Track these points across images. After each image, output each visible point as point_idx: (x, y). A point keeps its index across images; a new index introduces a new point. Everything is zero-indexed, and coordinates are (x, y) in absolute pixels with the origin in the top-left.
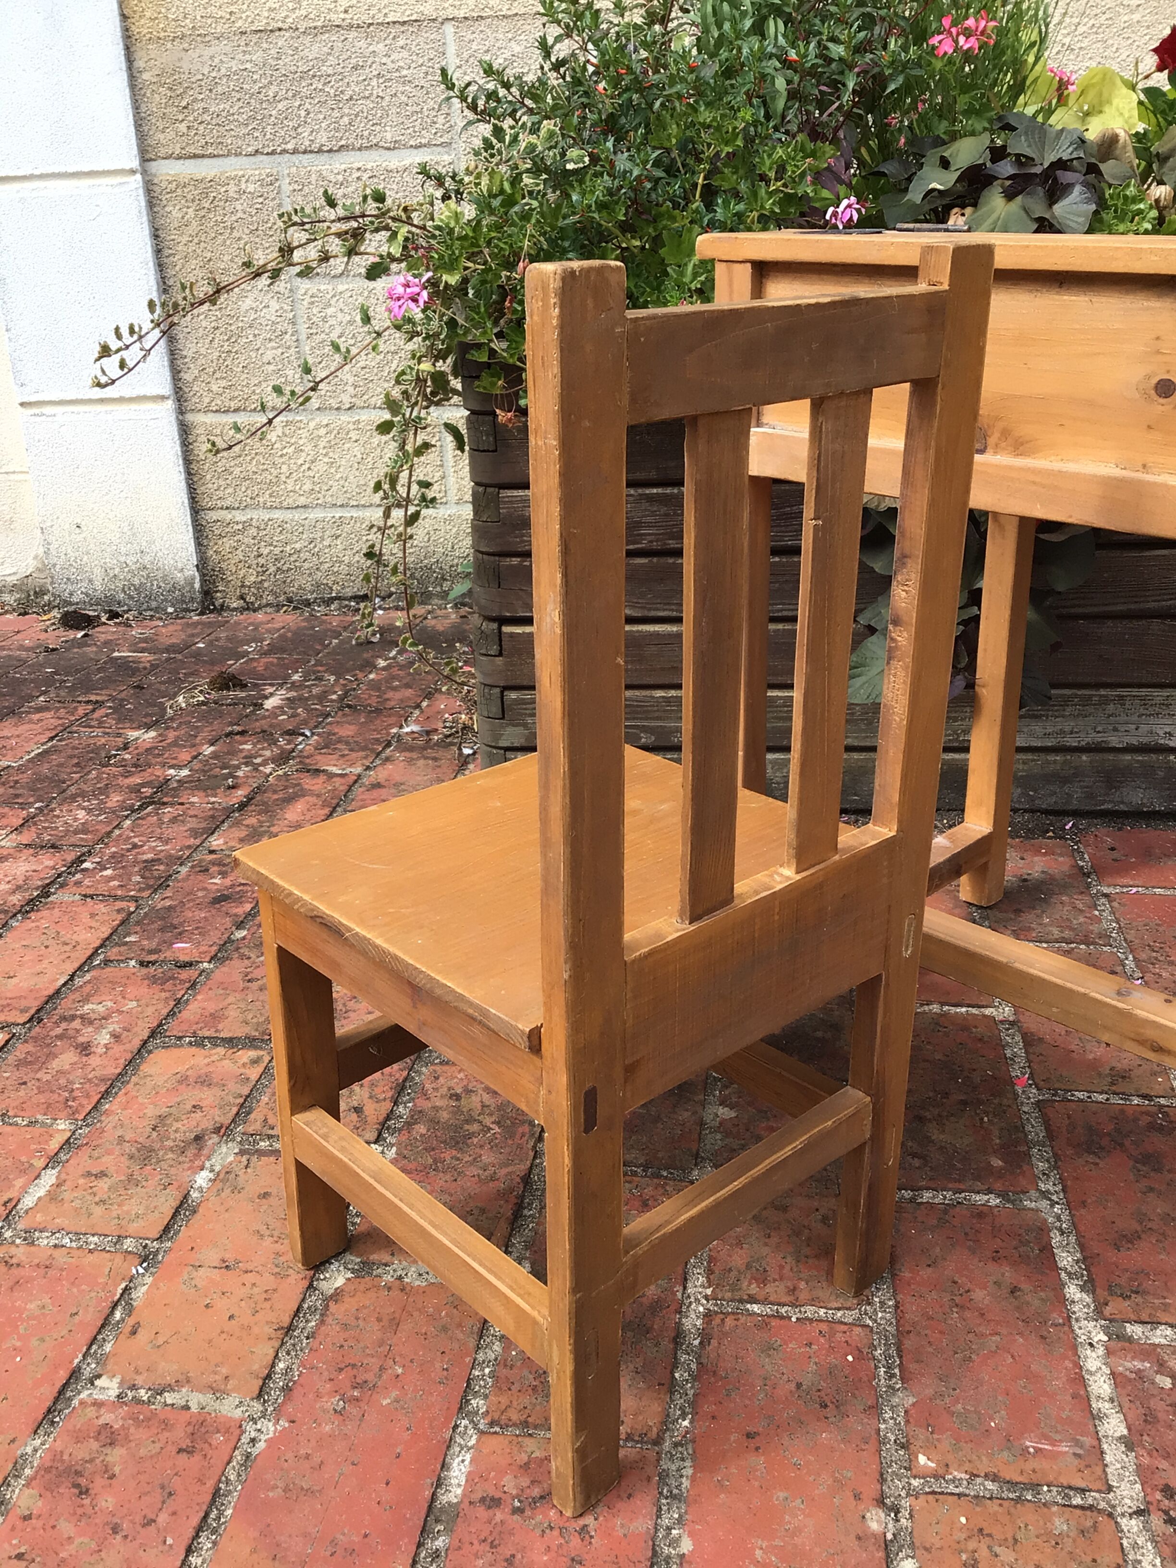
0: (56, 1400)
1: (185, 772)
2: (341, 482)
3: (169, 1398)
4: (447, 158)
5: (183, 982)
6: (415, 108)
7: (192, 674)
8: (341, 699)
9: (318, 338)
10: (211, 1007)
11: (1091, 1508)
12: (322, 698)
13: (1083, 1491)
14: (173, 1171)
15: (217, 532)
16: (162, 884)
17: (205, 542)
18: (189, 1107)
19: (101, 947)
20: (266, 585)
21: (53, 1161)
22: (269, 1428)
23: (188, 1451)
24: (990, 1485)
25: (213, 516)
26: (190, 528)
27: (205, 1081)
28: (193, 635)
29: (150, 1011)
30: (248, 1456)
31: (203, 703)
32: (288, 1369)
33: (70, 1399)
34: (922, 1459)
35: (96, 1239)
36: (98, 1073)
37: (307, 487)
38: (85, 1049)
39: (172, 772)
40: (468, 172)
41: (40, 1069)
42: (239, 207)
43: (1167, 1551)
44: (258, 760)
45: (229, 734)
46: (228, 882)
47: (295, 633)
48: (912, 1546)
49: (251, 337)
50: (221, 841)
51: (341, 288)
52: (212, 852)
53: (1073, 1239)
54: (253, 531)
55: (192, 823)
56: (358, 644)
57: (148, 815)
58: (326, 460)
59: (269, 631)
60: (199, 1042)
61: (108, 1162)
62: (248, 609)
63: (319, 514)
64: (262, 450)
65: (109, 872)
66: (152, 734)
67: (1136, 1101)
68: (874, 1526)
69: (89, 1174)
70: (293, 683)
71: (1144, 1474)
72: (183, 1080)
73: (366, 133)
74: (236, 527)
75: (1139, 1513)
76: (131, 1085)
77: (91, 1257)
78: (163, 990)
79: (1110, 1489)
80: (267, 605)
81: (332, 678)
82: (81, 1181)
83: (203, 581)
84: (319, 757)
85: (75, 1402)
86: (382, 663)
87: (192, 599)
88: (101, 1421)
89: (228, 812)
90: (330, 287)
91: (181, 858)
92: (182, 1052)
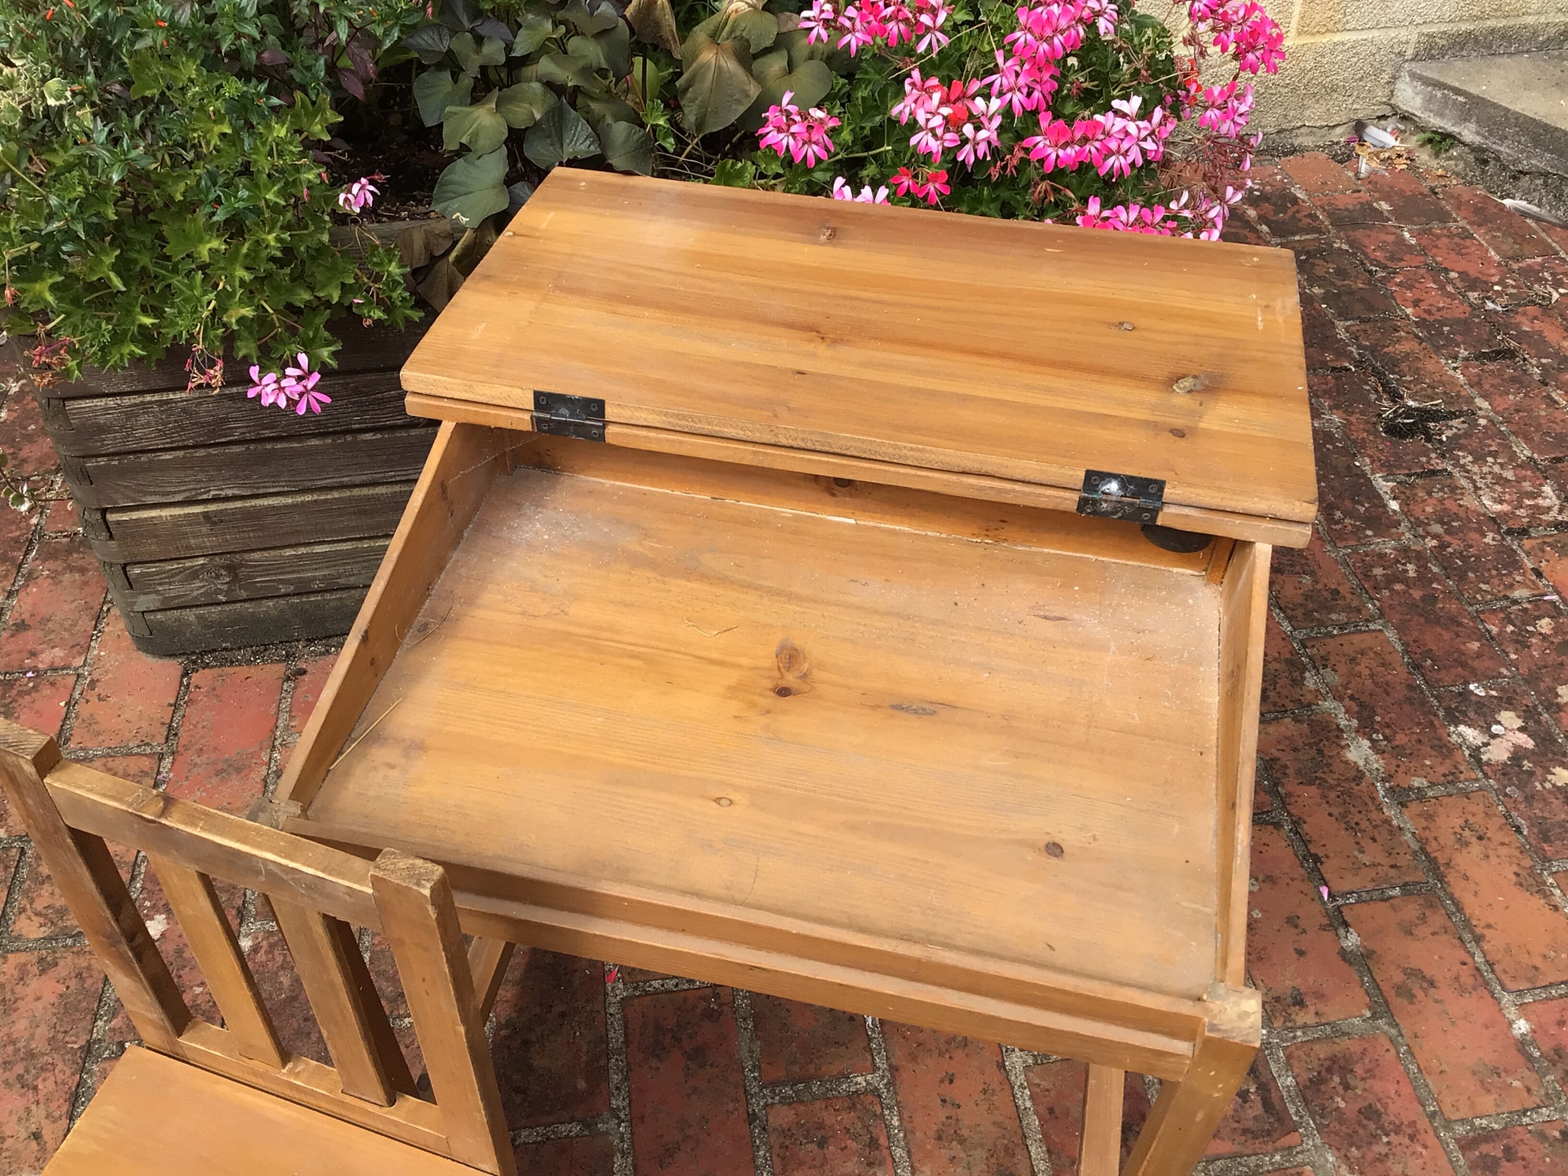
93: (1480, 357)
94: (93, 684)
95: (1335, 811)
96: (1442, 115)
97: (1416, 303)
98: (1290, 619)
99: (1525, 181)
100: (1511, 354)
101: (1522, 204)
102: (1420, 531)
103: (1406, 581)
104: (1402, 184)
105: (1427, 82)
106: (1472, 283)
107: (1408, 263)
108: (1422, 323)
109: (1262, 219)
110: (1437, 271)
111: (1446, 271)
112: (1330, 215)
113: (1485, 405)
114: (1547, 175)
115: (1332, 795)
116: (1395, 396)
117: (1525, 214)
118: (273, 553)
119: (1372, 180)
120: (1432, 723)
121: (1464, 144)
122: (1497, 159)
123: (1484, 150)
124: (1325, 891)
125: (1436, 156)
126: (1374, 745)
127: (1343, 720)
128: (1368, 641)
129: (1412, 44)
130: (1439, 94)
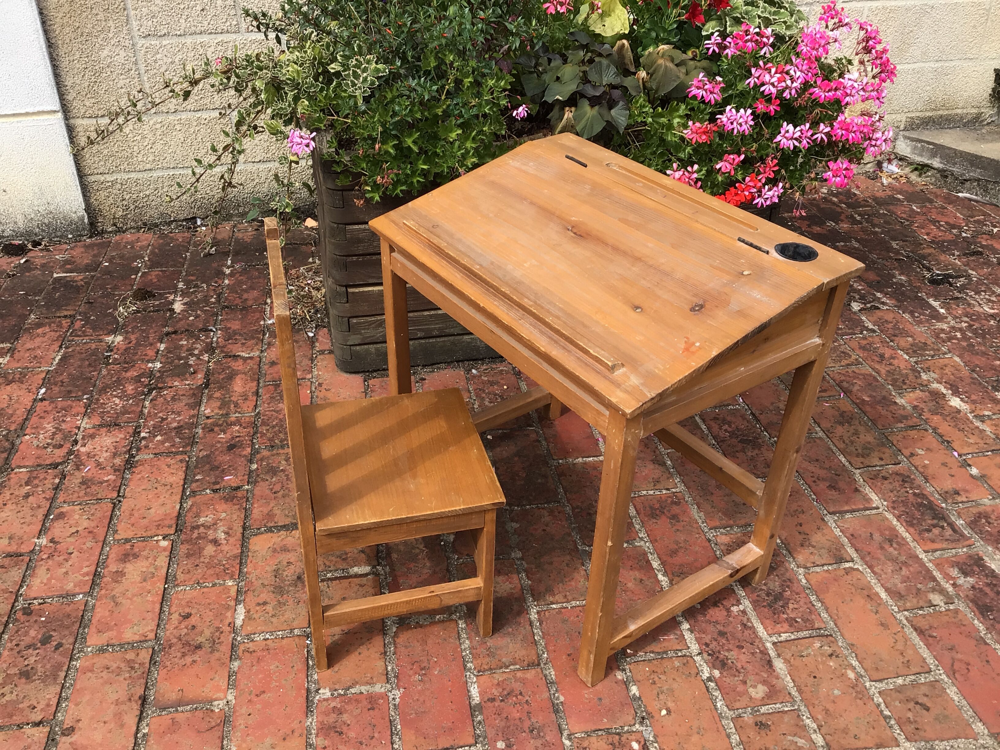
0: (307, 702)
1: (158, 365)
2: (172, 155)
3: (353, 691)
5: (242, 498)
7: (115, 288)
8: (218, 301)
9: (152, 72)
10: (266, 511)
11: (685, 656)
12: (206, 301)
13: (681, 650)
14: (297, 595)
15: (95, 188)
16: (192, 441)
17: (88, 194)
18: (285, 563)
19: (185, 483)
20: (129, 216)
21: (237, 601)
22: (398, 693)
23: (373, 709)
24: (652, 655)
25: (92, 178)
26: (79, 188)
27: (285, 549)
28: (95, 256)
29: (235, 517)
30: (395, 705)
31: (137, 312)
32: (393, 669)
33: (312, 701)
34: (629, 652)
35: (281, 633)
36: (231, 554)
37: (151, 158)
38: (215, 542)
39: (150, 365)
40: (278, 19)
41: (200, 557)
43: (710, 665)
44: (196, 352)
45: (167, 334)
46: (228, 436)
47: (159, 249)
48: (634, 681)
49: (109, 73)
50: (209, 410)
51: (164, 43)
52: (208, 418)
53: (656, 556)
54: (119, 186)
55: (185, 400)
56: (203, 256)
57: (156, 396)
58: (162, 142)
59: (142, 248)
60: (270, 530)
61: (264, 597)
62: (119, 231)
63: (160, 173)
64: (121, 138)
65: (159, 438)
66: (119, 338)
67: (664, 492)
68: (619, 677)
69: (259, 604)
70: (182, 290)
71: (698, 640)
72: (275, 550)
74: (107, 184)
75: (699, 654)
76: (250, 558)
77: (285, 641)
78: (234, 504)
79: (689, 648)
80: (131, 228)
81: (205, 286)
82: (258, 608)
83: (89, 217)
84: (229, 346)
85: (316, 701)
86: (227, 271)
87: (84, 229)
88: (331, 706)
89: (201, 390)
90: (158, 43)
91: (193, 424)
92: (265, 536)
93: (966, 254)
94: (320, 385)
95: (952, 424)
96: (922, 156)
97: (928, 234)
98: (907, 354)
99: (968, 184)
100: (981, 253)
101: (968, 195)
102: (958, 320)
103: (957, 339)
104: (905, 188)
105: (912, 140)
106: (953, 227)
107: (920, 219)
108: (932, 242)
109: (841, 202)
110: (934, 222)
111: (939, 222)
112: (874, 200)
113: (974, 273)
114: (978, 180)
115: (948, 418)
116: (929, 269)
117: (970, 200)
118: (419, 313)
119: (890, 186)
120: (987, 392)
121: (934, 169)
122: (952, 175)
123: (945, 171)
124: (956, 454)
125: (920, 176)
126: (962, 400)
127: (944, 391)
128: (946, 361)
129: (903, 122)
130: (919, 145)
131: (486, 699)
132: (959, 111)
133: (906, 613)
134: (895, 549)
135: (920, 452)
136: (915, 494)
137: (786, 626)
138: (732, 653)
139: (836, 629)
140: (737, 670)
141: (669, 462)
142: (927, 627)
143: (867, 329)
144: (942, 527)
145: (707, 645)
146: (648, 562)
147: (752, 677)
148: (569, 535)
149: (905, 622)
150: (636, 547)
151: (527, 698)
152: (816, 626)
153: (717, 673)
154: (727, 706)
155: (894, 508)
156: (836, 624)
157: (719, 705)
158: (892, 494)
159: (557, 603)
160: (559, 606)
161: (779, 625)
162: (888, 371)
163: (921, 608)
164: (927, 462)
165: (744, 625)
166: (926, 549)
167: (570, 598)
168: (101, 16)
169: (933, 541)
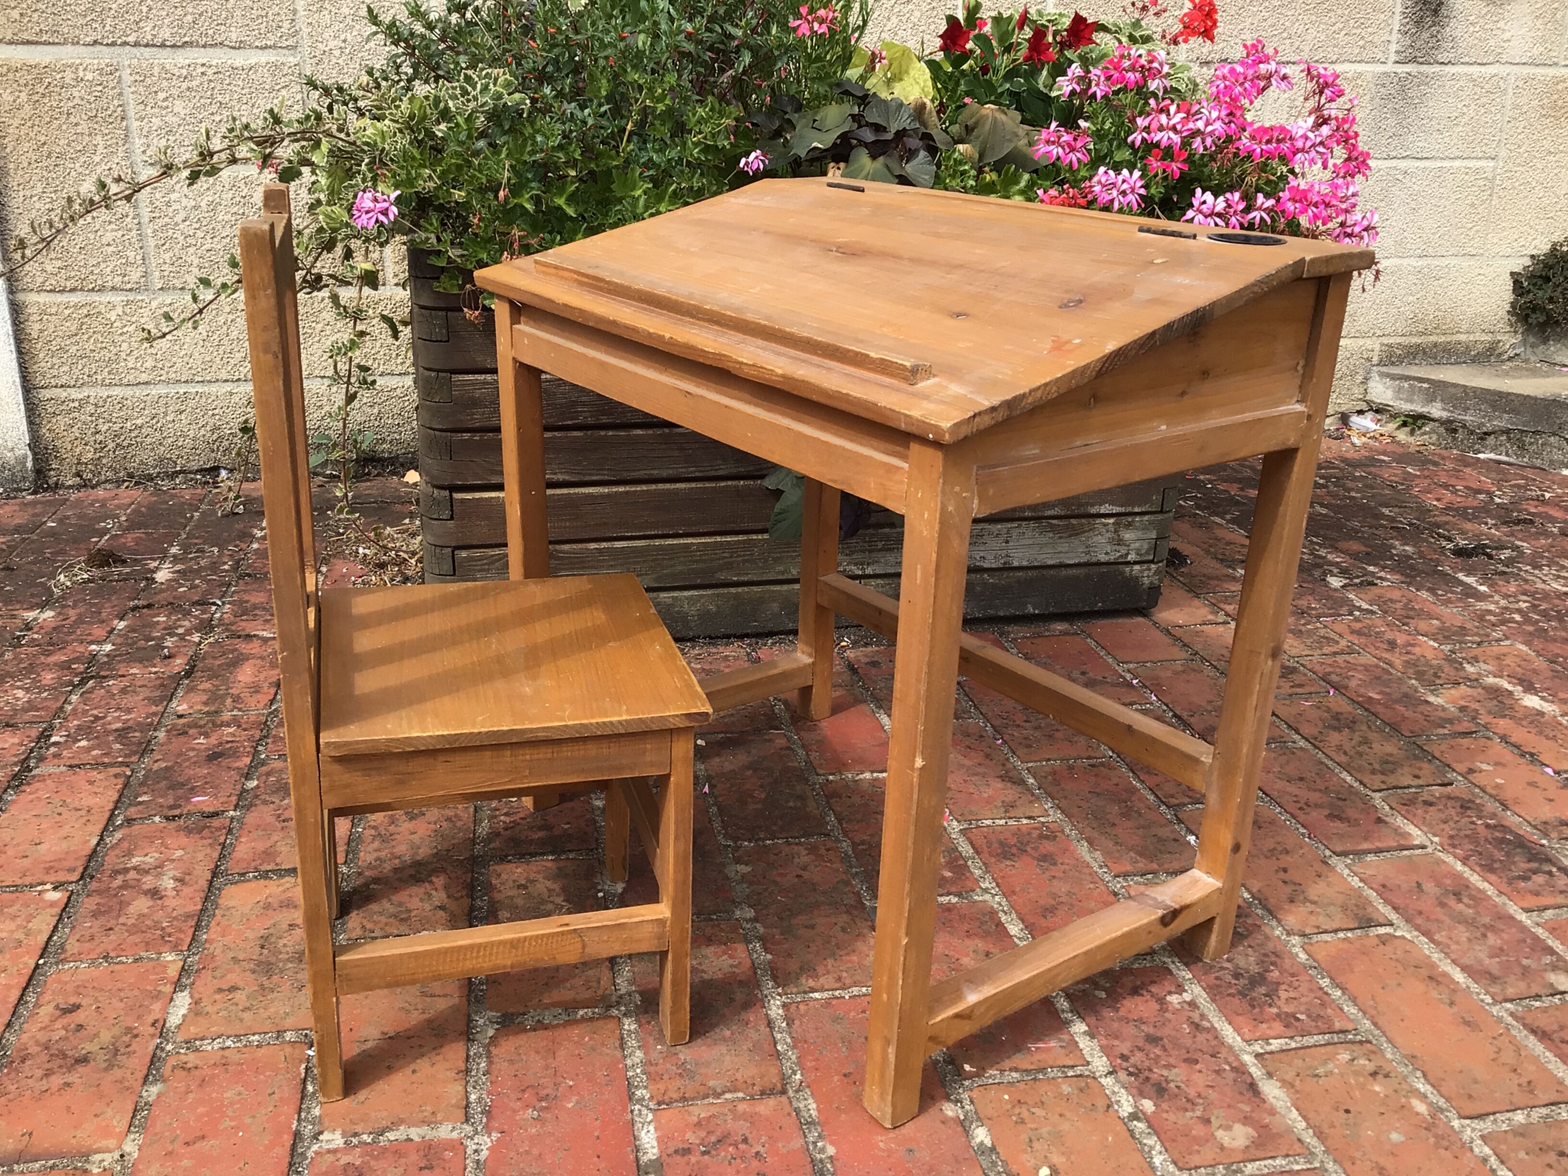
0: (292, 1156)
1: (108, 647)
2: (186, 359)
3: (391, 1136)
4: (293, 60)
5: (219, 829)
6: (260, 12)
7: (58, 553)
8: (236, 567)
9: (161, 222)
10: (261, 846)
11: (1080, 1076)
12: (214, 567)
13: (1073, 1067)
14: (300, 976)
15: (50, 410)
16: (145, 748)
17: (38, 421)
18: (285, 926)
19: (116, 808)
20: (104, 461)
21: (178, 986)
22: (485, 1142)
23: (430, 1168)
24: (1014, 1075)
25: (46, 394)
26: (22, 407)
27: (289, 904)
28: (35, 515)
29: (200, 856)
30: (478, 1162)
31: (89, 581)
32: (480, 1099)
33: (303, 1154)
34: (967, 1067)
35: (257, 1037)
36: (181, 911)
37: (149, 364)
38: (155, 893)
39: (93, 647)
40: (360, 87)
41: (119, 916)
42: (76, 94)
43: (1134, 1091)
44: (181, 631)
45: (135, 609)
46: (213, 740)
47: (148, 508)
48: (979, 1119)
50: (185, 706)
52: (180, 716)
53: (1014, 916)
55: (145, 693)
56: (223, 516)
57: (93, 688)
59: (118, 507)
60: (265, 875)
61: (233, 978)
62: (85, 486)
63: (162, 390)
64: (100, 328)
65: (83, 743)
66: (49, 614)
67: (1025, 821)
68: (950, 1113)
69: (220, 990)
70: (175, 556)
71: (1106, 1050)
72: (267, 906)
73: (210, 32)
74: (72, 405)
75: (1110, 1073)
76: (218, 917)
77: (262, 1051)
78: (202, 838)
79: (1088, 1063)
80: (106, 481)
81: (216, 550)
82: (218, 997)
83: (35, 460)
84: (242, 624)
85: (310, 1154)
86: (259, 534)
87: (24, 479)
88: (342, 1162)
89: (177, 679)
91: (151, 724)
92: (253, 884)
93: (1505, 523)
95: (1533, 731)
96: (1411, 401)
97: (1438, 500)
98: (1435, 640)
99: (1491, 440)
100: (1531, 522)
101: (1492, 456)
102: (1512, 599)
103: (1517, 622)
104: (1390, 448)
105: (1393, 377)
106: (1478, 491)
107: (1421, 483)
108: (1448, 508)
110: (1446, 486)
111: (1452, 486)
112: (1342, 461)
113: (1525, 544)
114: (1507, 432)
115: (1524, 723)
116: (1449, 539)
117: (1499, 462)
119: (1365, 446)
121: (1433, 420)
122: (1464, 426)
123: (1452, 422)
124: (1549, 771)
125: (1412, 433)
126: (1543, 698)
127: (1510, 687)
128: (1505, 650)
129: (1376, 353)
130: (1406, 385)
131: (671, 1150)
132: (1463, 337)
133: (1508, 1005)
134: (1468, 906)
135: (1484, 767)
136: (1488, 826)
137: (1278, 1027)
138: (1176, 1070)
139: (1377, 1032)
140: (1188, 1100)
141: (1031, 781)
142: (1555, 1027)
143: (1359, 609)
144: (1550, 873)
145: (1124, 1058)
146: (1000, 924)
147: (1221, 1113)
148: (847, 883)
149: (1510, 1020)
150: (976, 902)
151: (759, 1148)
152: (1337, 1026)
153: (1148, 1105)
154: (1174, 1163)
155: (1454, 846)
156: (1375, 1024)
157: (1157, 1161)
158: (1445, 826)
159: (822, 990)
160: (826, 995)
161: (1264, 1026)
162: (1407, 662)
163: (1537, 997)
164: (1499, 781)
165: (1197, 1026)
166: (1526, 905)
167: (848, 982)
168: (83, 127)
169: (1537, 894)
